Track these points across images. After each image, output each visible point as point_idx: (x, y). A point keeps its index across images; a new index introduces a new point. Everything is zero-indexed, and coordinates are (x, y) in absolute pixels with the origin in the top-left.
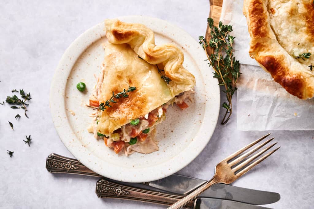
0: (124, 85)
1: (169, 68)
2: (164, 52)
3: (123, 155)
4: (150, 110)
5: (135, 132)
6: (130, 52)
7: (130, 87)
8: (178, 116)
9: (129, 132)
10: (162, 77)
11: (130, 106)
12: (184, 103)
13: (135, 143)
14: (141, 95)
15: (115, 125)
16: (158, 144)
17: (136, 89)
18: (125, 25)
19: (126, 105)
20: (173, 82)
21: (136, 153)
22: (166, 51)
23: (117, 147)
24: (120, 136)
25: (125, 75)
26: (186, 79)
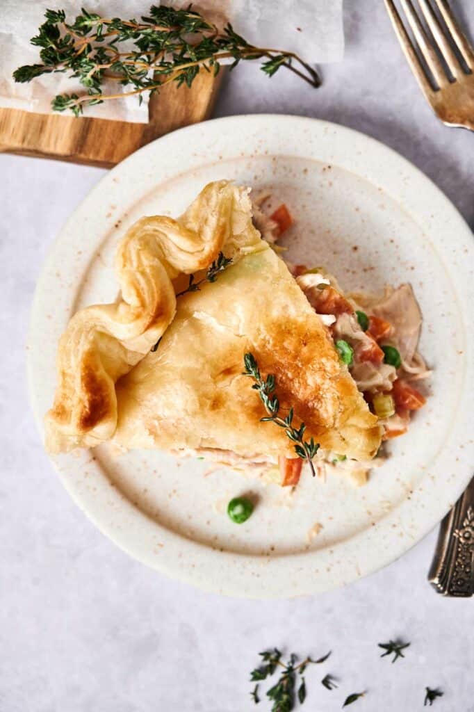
0: (241, 390)
1: (188, 258)
2: (143, 273)
3: (427, 384)
4: (311, 311)
5: (369, 352)
6: (141, 375)
7: (245, 371)
8: (312, 232)
9: (370, 369)
10: (212, 279)
11: (301, 369)
12: (274, 218)
13: (395, 351)
14: (267, 338)
15: (356, 410)
16: (392, 286)
17: (250, 353)
18: (65, 394)
19: (296, 380)
20: (225, 246)
21: (421, 346)
22: (138, 267)
23: (409, 403)
24: (382, 394)
25: (211, 389)
26: (217, 209)
